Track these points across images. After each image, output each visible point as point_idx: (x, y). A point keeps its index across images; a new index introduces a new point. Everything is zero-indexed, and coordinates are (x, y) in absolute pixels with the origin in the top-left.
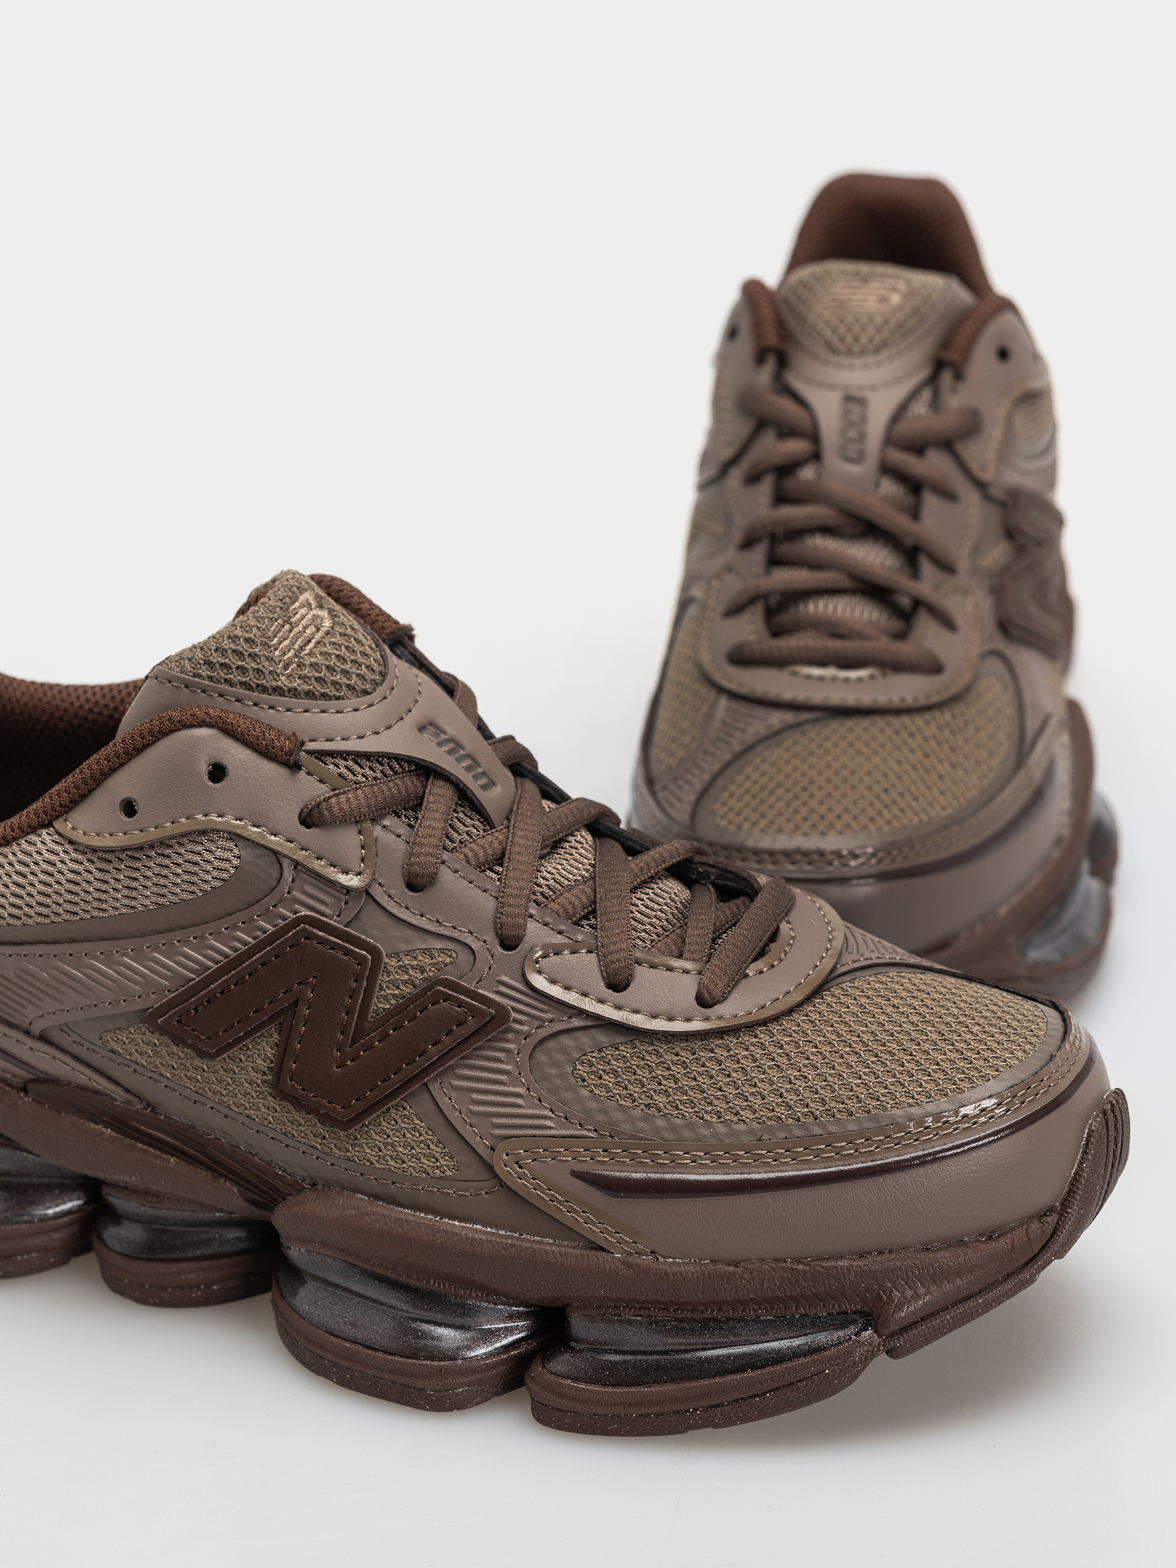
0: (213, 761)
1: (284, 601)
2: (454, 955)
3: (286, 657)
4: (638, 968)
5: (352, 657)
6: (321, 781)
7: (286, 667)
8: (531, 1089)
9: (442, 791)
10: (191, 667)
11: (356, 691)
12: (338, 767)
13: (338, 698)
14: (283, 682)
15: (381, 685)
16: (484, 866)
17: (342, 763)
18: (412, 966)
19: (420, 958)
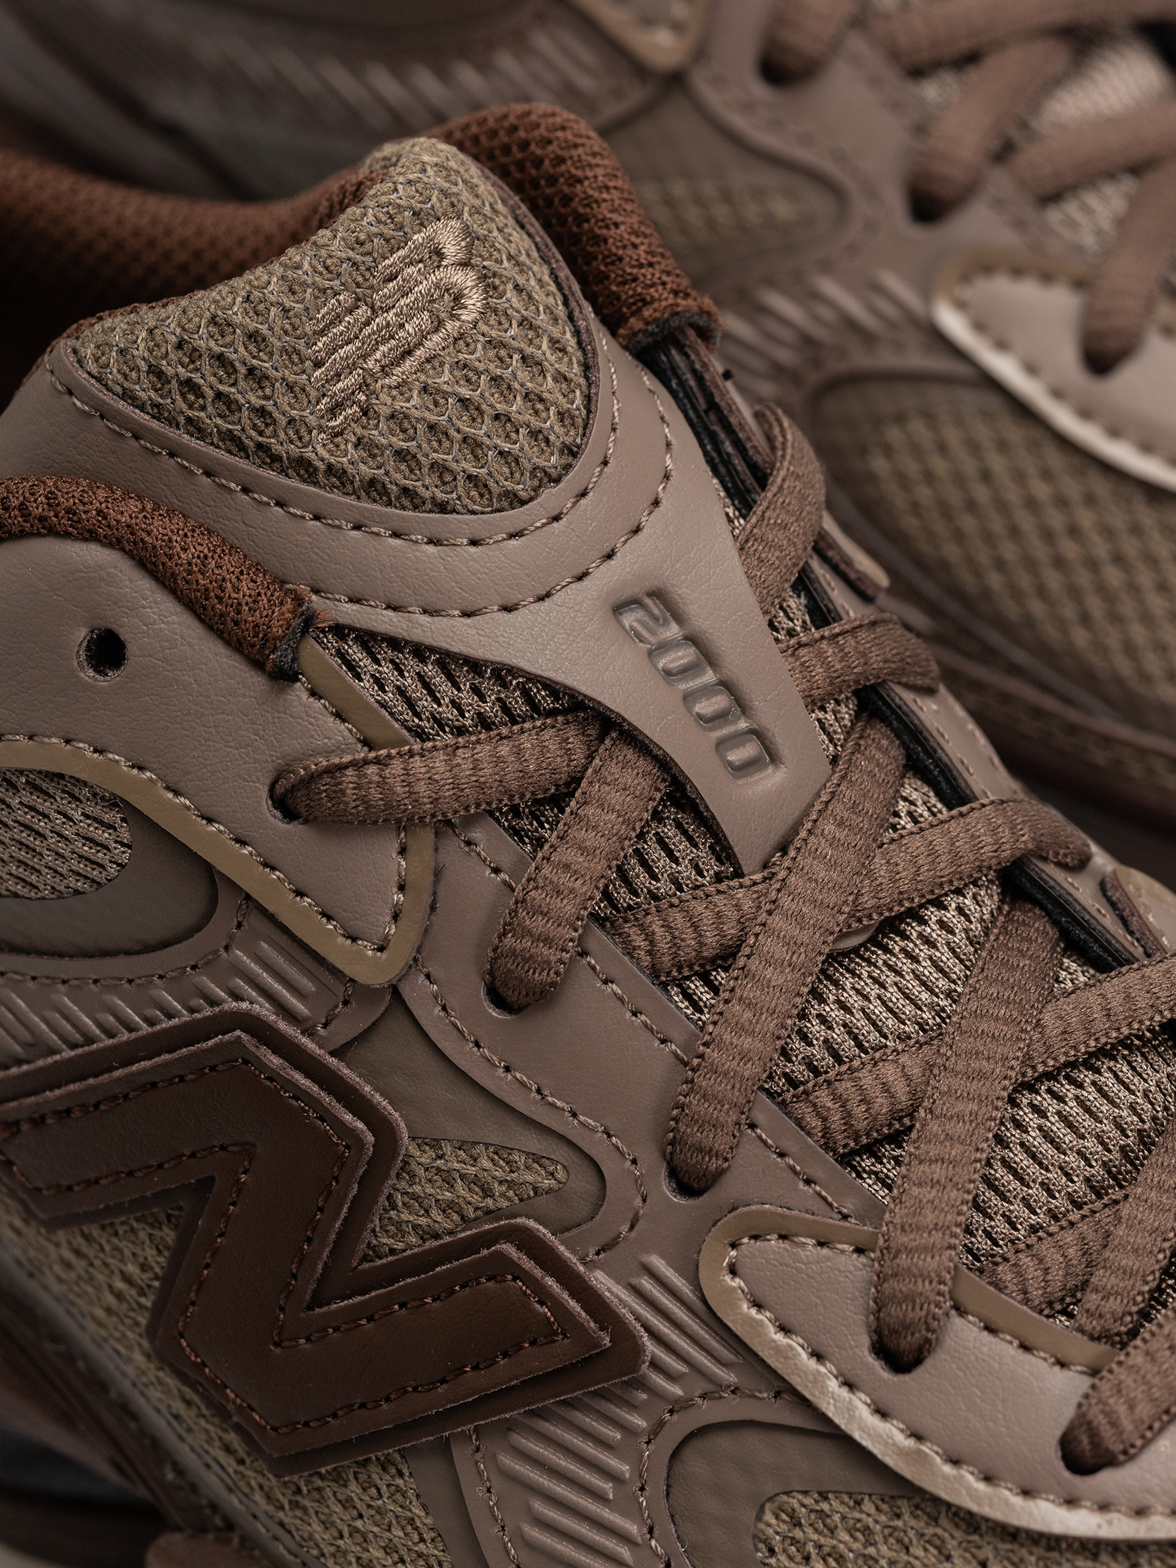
0: (103, 624)
1: (368, 247)
2: (561, 1175)
3: (340, 385)
4: (957, 1321)
5: (501, 407)
6: (338, 715)
7: (334, 410)
8: (656, 1532)
9: (629, 778)
10: (119, 371)
11: (490, 492)
12: (401, 674)
13: (442, 508)
14: (319, 451)
15: (557, 481)
16: (691, 967)
17: (411, 664)
18: (462, 1177)
19: (486, 1163)
